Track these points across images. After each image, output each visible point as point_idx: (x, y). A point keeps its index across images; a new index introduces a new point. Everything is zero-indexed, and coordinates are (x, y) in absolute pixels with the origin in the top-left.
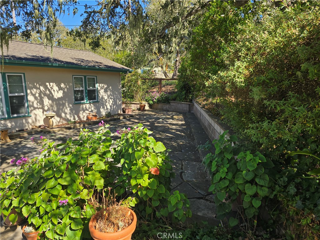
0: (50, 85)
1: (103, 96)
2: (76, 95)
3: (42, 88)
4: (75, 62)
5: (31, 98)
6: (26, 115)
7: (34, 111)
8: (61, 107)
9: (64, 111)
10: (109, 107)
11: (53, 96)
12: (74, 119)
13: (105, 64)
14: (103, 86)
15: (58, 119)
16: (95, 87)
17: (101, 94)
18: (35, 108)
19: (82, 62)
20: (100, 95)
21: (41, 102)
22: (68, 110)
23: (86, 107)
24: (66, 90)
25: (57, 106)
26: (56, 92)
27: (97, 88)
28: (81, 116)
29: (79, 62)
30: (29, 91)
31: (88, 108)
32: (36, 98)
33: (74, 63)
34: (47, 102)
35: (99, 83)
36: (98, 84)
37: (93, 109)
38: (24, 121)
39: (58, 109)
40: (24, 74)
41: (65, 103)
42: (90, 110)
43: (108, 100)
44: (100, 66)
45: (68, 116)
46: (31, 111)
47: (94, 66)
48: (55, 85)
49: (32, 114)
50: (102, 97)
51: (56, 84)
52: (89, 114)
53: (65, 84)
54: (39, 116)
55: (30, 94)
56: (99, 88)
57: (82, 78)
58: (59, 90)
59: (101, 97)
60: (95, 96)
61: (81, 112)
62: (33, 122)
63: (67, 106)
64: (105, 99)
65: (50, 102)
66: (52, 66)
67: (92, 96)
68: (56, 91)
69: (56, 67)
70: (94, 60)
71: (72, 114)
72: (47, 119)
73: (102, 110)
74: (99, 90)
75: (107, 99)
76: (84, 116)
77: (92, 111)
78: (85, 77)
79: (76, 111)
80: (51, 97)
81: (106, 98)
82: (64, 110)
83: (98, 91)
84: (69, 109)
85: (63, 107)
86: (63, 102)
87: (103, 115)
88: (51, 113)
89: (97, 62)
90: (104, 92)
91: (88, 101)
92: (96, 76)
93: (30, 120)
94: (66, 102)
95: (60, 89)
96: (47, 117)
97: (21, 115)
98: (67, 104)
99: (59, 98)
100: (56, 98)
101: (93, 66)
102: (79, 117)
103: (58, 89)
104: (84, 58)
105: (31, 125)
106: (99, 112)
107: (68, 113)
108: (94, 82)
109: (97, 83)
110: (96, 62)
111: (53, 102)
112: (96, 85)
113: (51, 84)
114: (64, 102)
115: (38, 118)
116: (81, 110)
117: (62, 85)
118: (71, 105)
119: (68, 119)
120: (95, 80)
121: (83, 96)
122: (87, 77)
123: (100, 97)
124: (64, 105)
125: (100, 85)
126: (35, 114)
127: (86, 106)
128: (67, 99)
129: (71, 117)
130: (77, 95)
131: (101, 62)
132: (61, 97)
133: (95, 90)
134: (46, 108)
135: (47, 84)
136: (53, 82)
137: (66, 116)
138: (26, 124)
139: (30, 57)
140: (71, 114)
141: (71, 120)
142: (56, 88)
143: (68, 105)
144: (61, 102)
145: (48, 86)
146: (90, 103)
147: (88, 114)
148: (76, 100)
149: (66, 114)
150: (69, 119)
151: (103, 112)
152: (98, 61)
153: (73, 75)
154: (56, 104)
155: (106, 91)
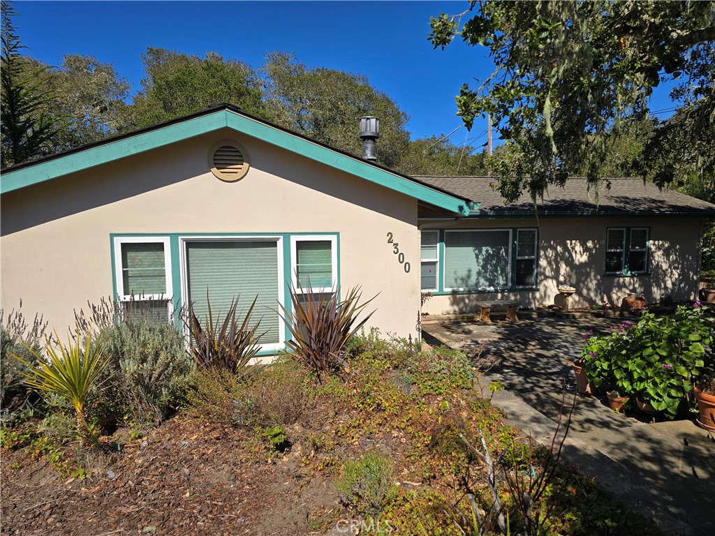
1: (660, 263)
3: (559, 249)
4: (615, 205)
5: (543, 262)
7: (545, 282)
8: (583, 279)
9: (587, 286)
10: (669, 284)
14: (663, 245)
17: (656, 259)
18: (546, 278)
20: (653, 261)
21: (557, 271)
22: (592, 284)
24: (594, 252)
27: (650, 249)
29: (622, 205)
30: (542, 253)
31: (627, 284)
32: (549, 263)
34: (564, 269)
35: (654, 240)
36: (651, 242)
37: (637, 286)
38: (530, 295)
39: (578, 281)
40: (538, 228)
42: (631, 287)
43: (669, 270)
45: (592, 294)
47: (650, 210)
48: (578, 244)
49: (541, 287)
51: (580, 242)
52: (629, 295)
53: (593, 242)
54: (551, 290)
55: (543, 257)
56: (653, 250)
57: (622, 231)
60: (643, 263)
61: (614, 291)
62: (541, 297)
64: (664, 268)
65: (568, 269)
68: (578, 252)
71: (599, 291)
72: (561, 297)
73: (655, 289)
77: (634, 290)
78: (628, 229)
80: (569, 262)
82: (586, 283)
84: (595, 282)
85: (586, 279)
86: (586, 271)
87: (656, 300)
90: (663, 255)
91: (629, 272)
93: (538, 295)
94: (592, 270)
96: (562, 294)
97: (527, 287)
98: (592, 274)
99: (581, 264)
100: (577, 263)
102: (610, 298)
103: (582, 251)
104: (627, 195)
105: (538, 301)
106: (648, 292)
107: (593, 289)
108: (645, 237)
109: (649, 240)
110: (651, 199)
111: (572, 269)
112: (647, 243)
113: (574, 242)
114: (588, 270)
115: (549, 292)
116: (615, 287)
118: (599, 277)
119: (591, 299)
120: (645, 234)
121: (621, 262)
122: (632, 229)
125: (656, 243)
126: (545, 285)
127: (624, 280)
130: (610, 260)
132: (585, 262)
133: (644, 252)
134: (561, 279)
135: (568, 242)
136: (576, 240)
137: (588, 294)
141: (595, 301)
142: (578, 248)
143: (594, 276)
145: (569, 245)
146: (632, 276)
148: (608, 268)
149: (589, 289)
150: (594, 298)
151: (657, 293)
152: (654, 198)
153: (607, 227)
154: (575, 274)
155: (667, 253)
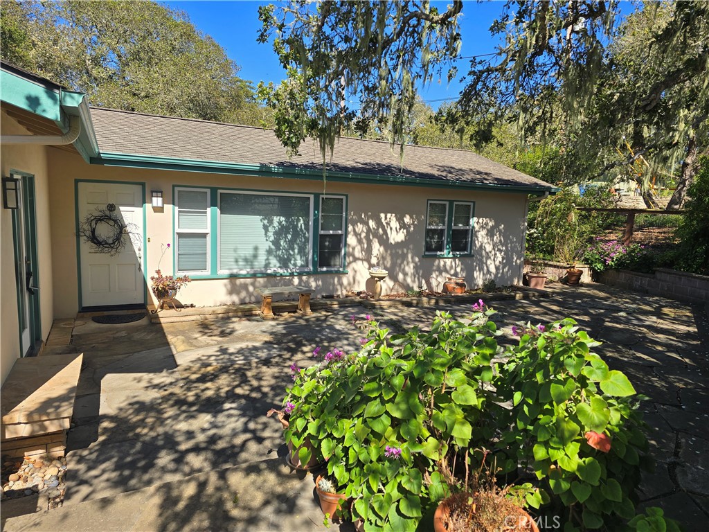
0: (386, 218)
1: (484, 245)
2: (428, 239)
3: (372, 224)
4: (436, 173)
5: (351, 240)
6: (341, 269)
7: (354, 265)
8: (399, 261)
9: (404, 269)
10: (493, 269)
11: (388, 238)
12: (420, 287)
13: (496, 177)
14: (486, 224)
15: (391, 284)
16: (468, 223)
17: (480, 239)
18: (356, 259)
19: (450, 172)
20: (476, 242)
21: (369, 251)
22: (410, 269)
23: (445, 266)
24: (412, 229)
25: (392, 260)
26: (394, 232)
27: (473, 227)
28: (434, 283)
29: (444, 174)
30: (350, 228)
31: (448, 268)
32: (360, 241)
33: (433, 176)
34: (377, 248)
35: (479, 218)
36: (475, 219)
37: (459, 270)
38: (336, 280)
39: (394, 265)
40: (347, 196)
41: (407, 253)
42: (452, 272)
43: (493, 253)
44: (485, 182)
45: (409, 280)
46: (350, 263)
47: (473, 181)
48: (394, 219)
49: (349, 270)
50: (481, 246)
51: (396, 216)
52: (450, 279)
53: (411, 217)
54: (361, 274)
55: (352, 233)
56: (477, 229)
57: (445, 205)
58: (400, 229)
59: (478, 246)
60: (466, 243)
61: (434, 275)
62: (349, 284)
63: (410, 259)
64: (487, 250)
65: (382, 249)
66: (394, 182)
67: (461, 242)
68: (394, 229)
69: (401, 183)
70: (473, 167)
71: (417, 276)
72: (372, 281)
73: (476, 274)
74: (477, 232)
75: (490, 252)
76: (438, 282)
77: (456, 274)
78: (451, 203)
79: (424, 272)
80: (384, 241)
81: (489, 248)
82: (403, 266)
83: (473, 233)
84: (412, 266)
85: (402, 262)
86: (403, 252)
87: (478, 286)
88: (380, 271)
89: (479, 173)
90: (487, 235)
91: (451, 253)
92: (474, 202)
93: (345, 281)
94: (409, 251)
95: (403, 226)
96: (373, 277)
97: (333, 269)
98: (410, 256)
99: (397, 243)
100: (393, 243)
101: (471, 181)
102: (429, 284)
103: (398, 227)
104: (453, 165)
105: (345, 288)
106: (470, 278)
107: (410, 274)
108: (469, 214)
109: (473, 217)
110: (478, 171)
111: (386, 250)
112: (471, 220)
113: (389, 215)
114: (405, 251)
115: (358, 277)
116: (435, 271)
117: (407, 219)
118: (417, 259)
119: (408, 285)
120: (469, 209)
121: (442, 242)
122: (455, 203)
123: (476, 246)
124: (404, 257)
125: (481, 221)
126: (354, 269)
127: (445, 263)
128: (411, 246)
129: (414, 281)
130: (431, 239)
131: (488, 172)
132: (402, 241)
133: (467, 231)
134: (374, 261)
135: (382, 215)
136: (392, 213)
137: (405, 280)
138: (339, 287)
139: (361, 166)
140: (415, 277)
141: (412, 288)
142: (395, 224)
143: (412, 258)
144: (400, 252)
145: (383, 220)
146: (454, 257)
147: (447, 280)
148: (428, 248)
149: (405, 274)
150: (411, 285)
151: (479, 279)
152: (482, 170)
153: (428, 200)
154: (391, 255)
155: (491, 233)
